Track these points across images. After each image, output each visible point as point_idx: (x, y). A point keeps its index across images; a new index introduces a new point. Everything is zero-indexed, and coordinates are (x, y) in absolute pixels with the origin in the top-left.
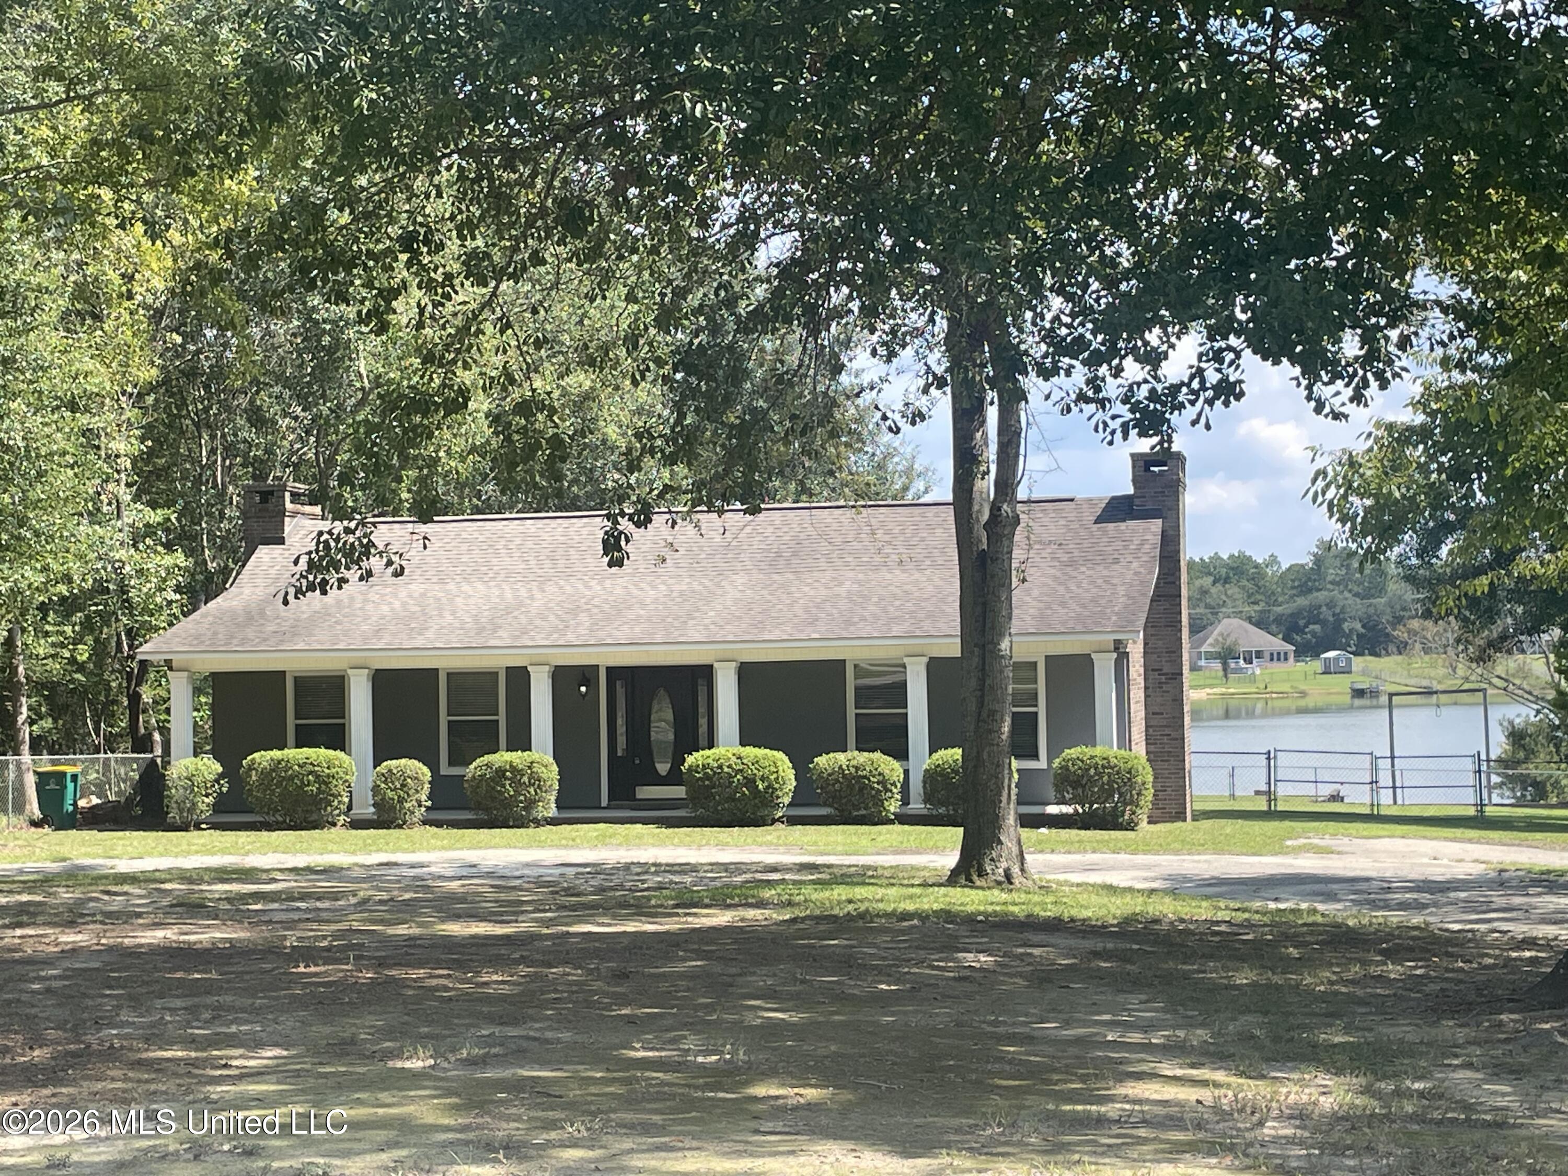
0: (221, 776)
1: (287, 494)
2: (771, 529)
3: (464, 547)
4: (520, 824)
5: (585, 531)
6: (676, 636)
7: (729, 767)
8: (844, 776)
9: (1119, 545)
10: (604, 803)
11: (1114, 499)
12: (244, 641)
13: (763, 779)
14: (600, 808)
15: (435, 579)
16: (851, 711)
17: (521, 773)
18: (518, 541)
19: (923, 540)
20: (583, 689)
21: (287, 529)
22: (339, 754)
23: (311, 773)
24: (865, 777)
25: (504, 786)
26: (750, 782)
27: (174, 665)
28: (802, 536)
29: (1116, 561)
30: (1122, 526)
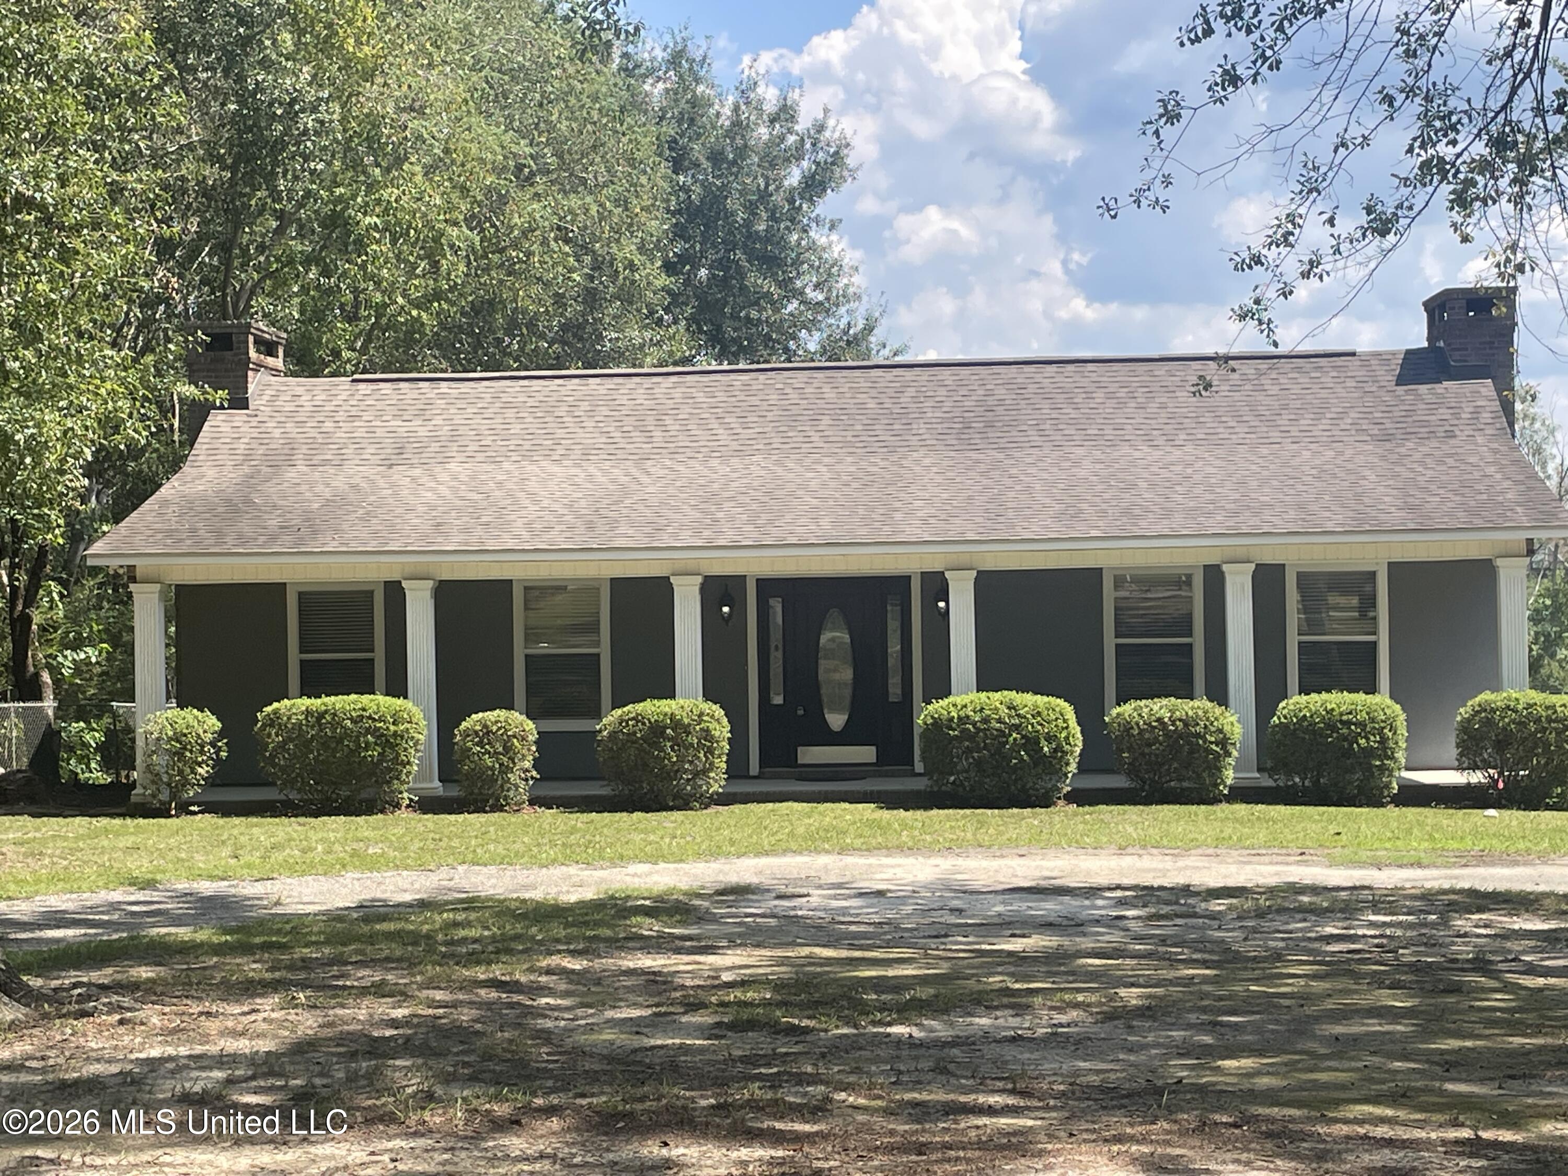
0: (221, 734)
1: (251, 338)
2: (942, 392)
3: (510, 413)
4: (683, 803)
5: (678, 393)
6: (885, 534)
7: (999, 721)
8: (1167, 734)
9: (1444, 413)
10: (754, 769)
11: (1409, 353)
12: (242, 539)
13: (1049, 738)
14: (748, 777)
15: (480, 457)
16: (1110, 642)
17: (687, 730)
18: (585, 406)
19: (1163, 406)
20: (726, 609)
21: (251, 388)
22: (400, 702)
23: (368, 731)
24: (1198, 735)
25: (662, 750)
26: (1031, 743)
27: (138, 574)
28: (991, 401)
29: (1451, 435)
30: (1440, 388)
